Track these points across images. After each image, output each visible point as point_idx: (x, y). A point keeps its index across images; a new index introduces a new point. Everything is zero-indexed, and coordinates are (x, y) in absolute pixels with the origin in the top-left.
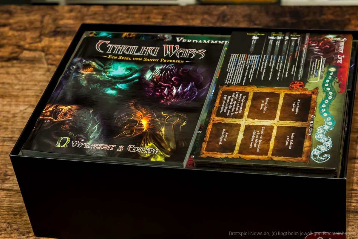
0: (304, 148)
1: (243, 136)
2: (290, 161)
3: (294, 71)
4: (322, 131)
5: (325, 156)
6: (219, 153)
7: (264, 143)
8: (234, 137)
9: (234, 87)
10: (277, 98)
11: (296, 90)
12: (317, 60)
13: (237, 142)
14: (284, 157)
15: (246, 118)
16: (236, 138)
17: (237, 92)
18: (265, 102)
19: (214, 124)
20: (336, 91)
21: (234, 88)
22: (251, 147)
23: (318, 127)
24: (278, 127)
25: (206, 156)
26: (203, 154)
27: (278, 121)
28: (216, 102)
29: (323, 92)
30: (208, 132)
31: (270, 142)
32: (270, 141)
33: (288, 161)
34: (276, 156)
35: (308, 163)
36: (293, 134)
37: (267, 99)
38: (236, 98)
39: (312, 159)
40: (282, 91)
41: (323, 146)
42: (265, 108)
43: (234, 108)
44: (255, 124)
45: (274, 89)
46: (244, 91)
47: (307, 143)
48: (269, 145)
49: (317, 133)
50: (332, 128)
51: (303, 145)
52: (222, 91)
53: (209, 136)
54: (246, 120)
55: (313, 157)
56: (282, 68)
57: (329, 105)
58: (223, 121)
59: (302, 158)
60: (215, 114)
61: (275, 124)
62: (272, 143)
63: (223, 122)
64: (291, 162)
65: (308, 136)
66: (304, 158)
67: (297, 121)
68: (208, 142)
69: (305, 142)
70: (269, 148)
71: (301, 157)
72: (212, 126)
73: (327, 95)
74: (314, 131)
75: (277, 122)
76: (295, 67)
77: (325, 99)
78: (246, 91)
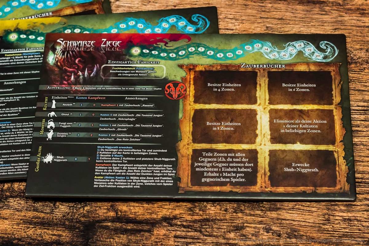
0: (311, 71)
1: (296, 143)
2: (340, 83)
3: (138, 97)
4: (276, 54)
5: (325, 47)
6: (337, 169)
7: (308, 117)
8: (301, 155)
9: (181, 173)
10: (205, 111)
11: (186, 90)
12: (111, 71)
13: (310, 149)
14: (332, 90)
15: (255, 145)
16: (301, 151)
17: (192, 165)
18: (216, 126)
19: (272, 185)
20: (187, 43)
21: (183, 172)
22: (319, 131)
23: (267, 58)
24: (270, 103)
25: (347, 184)
26: (343, 188)
27: (259, 105)
28: (220, 191)
29: (190, 58)
30: (292, 191)
31: (305, 110)
32: (302, 110)
33: (340, 85)
34: (333, 100)
35: (341, 64)
36: (284, 85)
37: (208, 123)
38: (208, 165)
39: (332, 60)
40: (188, 108)
41: (304, 50)
42: (229, 124)
43: (231, 165)
44: (269, 133)
45: (185, 118)
46: (192, 156)
47: (302, 68)
48: (312, 110)
49: (280, 58)
50: (268, 43)
51: (306, 72)
52: (191, 186)
53: (302, 188)
54: (261, 145)
55: (328, 59)
56: (130, 113)
57: (217, 50)
58: (265, 175)
59: (333, 71)
60: (250, 187)
61: (264, 109)
62: (306, 107)
63: (268, 174)
64: (342, 82)
65: (286, 68)
66: (331, 69)
67: (256, 83)
68: (315, 186)
69: (299, 70)
70: (317, 110)
71: (330, 72)
72: (277, 188)
73: (196, 53)
74: (276, 62)
75: (261, 106)
76: (128, 97)
77: (206, 55)
78: (191, 154)
